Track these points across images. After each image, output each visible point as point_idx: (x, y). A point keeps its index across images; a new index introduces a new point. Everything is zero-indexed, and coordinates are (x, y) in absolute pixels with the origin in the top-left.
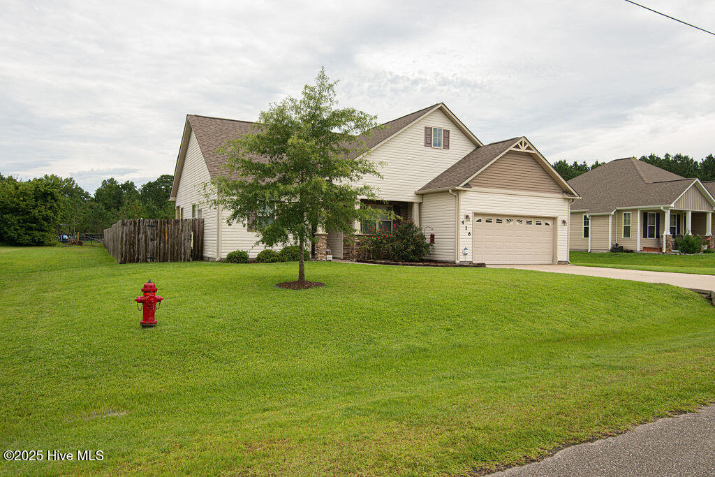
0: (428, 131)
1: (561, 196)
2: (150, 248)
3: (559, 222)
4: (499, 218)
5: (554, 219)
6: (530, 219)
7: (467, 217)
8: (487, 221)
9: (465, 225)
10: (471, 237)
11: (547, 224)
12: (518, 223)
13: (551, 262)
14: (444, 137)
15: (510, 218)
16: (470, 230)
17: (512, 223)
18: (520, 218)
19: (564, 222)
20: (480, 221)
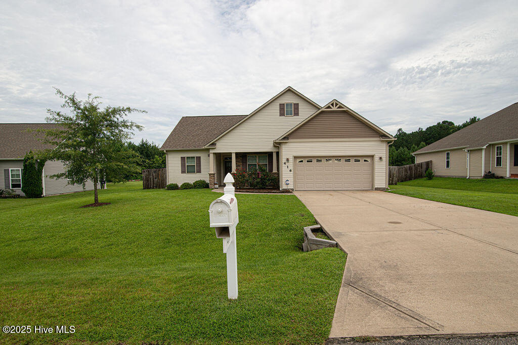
0: (282, 106)
1: (378, 139)
2: (155, 182)
3: (376, 159)
4: (319, 159)
5: (372, 156)
6: (348, 159)
7: (288, 160)
8: (308, 162)
9: (286, 165)
10: (292, 172)
11: (365, 161)
12: (336, 161)
13: (370, 189)
14: (294, 108)
15: (328, 158)
16: (291, 167)
17: (330, 162)
18: (338, 158)
19: (381, 158)
20: (302, 161)
